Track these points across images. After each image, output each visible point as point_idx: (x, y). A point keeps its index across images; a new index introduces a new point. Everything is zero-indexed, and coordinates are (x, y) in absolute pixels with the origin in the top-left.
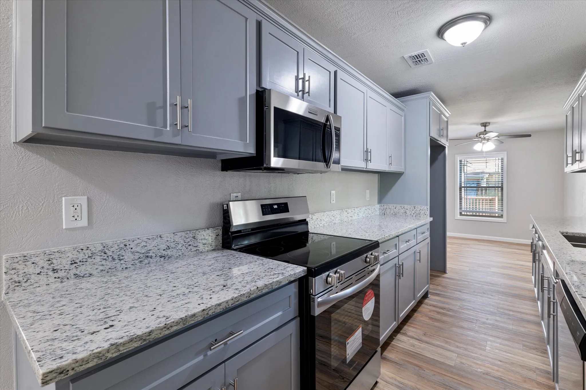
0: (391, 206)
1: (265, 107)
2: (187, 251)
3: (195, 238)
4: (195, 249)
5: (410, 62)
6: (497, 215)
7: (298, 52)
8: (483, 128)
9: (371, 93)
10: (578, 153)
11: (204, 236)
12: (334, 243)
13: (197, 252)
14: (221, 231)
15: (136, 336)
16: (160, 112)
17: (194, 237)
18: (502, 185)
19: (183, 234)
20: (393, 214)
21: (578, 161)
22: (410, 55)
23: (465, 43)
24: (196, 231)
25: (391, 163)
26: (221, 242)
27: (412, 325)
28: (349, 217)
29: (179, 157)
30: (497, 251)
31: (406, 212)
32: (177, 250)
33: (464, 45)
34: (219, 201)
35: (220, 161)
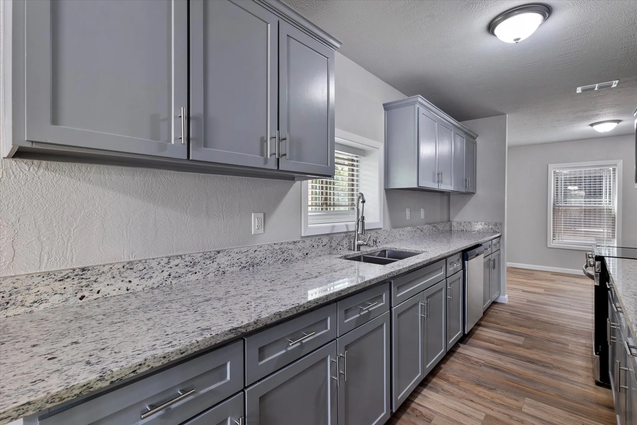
23: (518, 39)
33: (517, 41)
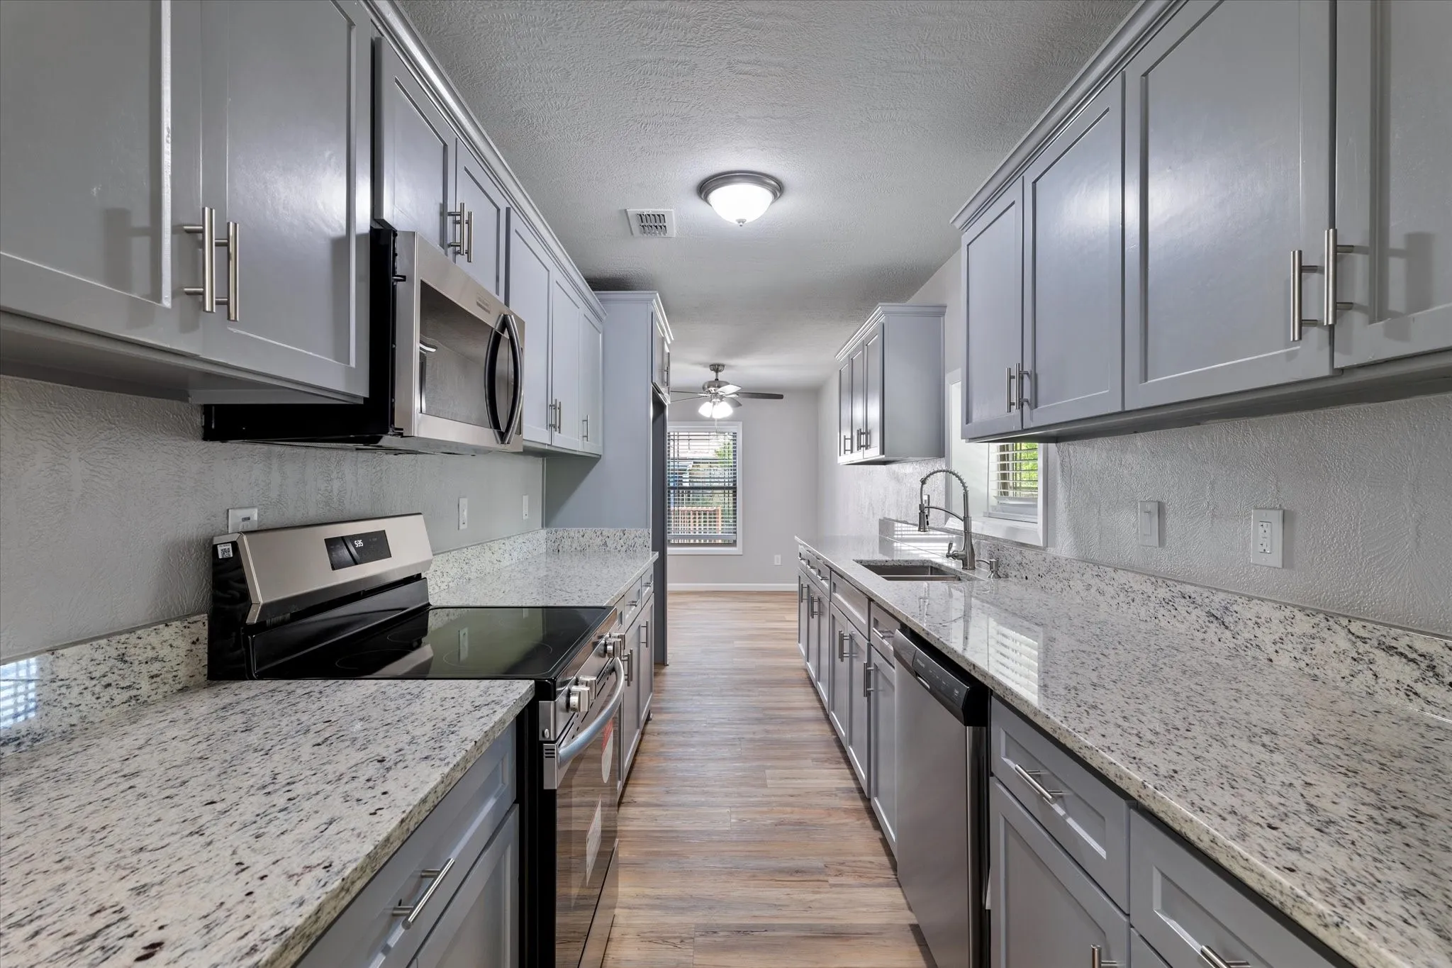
0: (573, 532)
1: (394, 275)
2: (97, 706)
3: (127, 658)
4: (126, 695)
5: (635, 225)
6: (720, 541)
7: (445, 145)
8: (713, 374)
9: (556, 275)
10: (863, 434)
11: (153, 648)
12: (466, 630)
13: (132, 704)
14: (207, 627)
15: (292, 930)
16: (140, 245)
17: (122, 658)
18: (735, 485)
19: (84, 652)
20: (579, 549)
21: (863, 446)
22: (639, 210)
23: (744, 222)
24: (127, 636)
25: (585, 434)
26: (206, 663)
27: (641, 782)
28: (495, 562)
29: (63, 388)
30: (732, 610)
31: (605, 544)
32: (65, 708)
33: (742, 225)
34: (195, 535)
35: (199, 409)
